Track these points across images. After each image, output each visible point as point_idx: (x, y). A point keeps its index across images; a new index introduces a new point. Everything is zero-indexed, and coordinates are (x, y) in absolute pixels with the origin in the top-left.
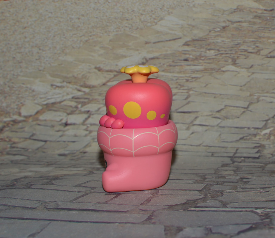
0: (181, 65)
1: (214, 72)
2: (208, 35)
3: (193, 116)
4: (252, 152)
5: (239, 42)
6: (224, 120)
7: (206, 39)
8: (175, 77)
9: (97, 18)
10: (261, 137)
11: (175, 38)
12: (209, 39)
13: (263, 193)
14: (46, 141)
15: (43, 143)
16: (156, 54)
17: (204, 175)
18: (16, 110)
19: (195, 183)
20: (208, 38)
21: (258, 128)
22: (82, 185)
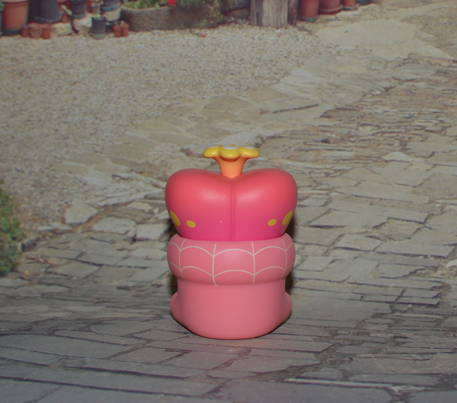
0: (318, 150)
1: (370, 161)
2: (361, 101)
3: (335, 233)
4: (427, 296)
5: (412, 113)
6: (385, 241)
7: (358, 107)
8: (307, 168)
9: (185, 70)
10: (445, 272)
11: (307, 105)
12: (362, 108)
13: (418, 362)
14: (100, 265)
15: (96, 268)
16: (278, 131)
17: (337, 329)
18: (57, 214)
19: (315, 340)
20: (361, 106)
21: (440, 257)
22: (135, 335)
